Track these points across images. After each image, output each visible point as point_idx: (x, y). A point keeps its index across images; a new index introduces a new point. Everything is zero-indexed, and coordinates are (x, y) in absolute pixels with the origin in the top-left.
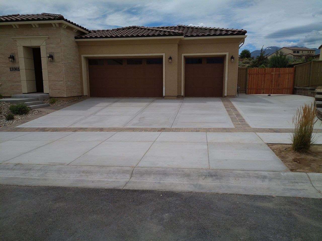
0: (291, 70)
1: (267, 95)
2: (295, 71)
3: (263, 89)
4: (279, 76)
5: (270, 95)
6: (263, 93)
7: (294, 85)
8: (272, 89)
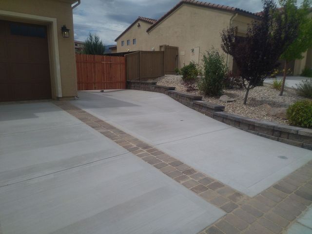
0: (122, 59)
1: (99, 91)
2: (126, 60)
3: (94, 83)
4: (111, 67)
5: (102, 91)
6: (95, 89)
7: (126, 79)
8: (104, 83)
